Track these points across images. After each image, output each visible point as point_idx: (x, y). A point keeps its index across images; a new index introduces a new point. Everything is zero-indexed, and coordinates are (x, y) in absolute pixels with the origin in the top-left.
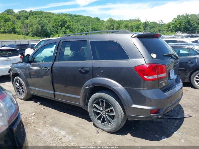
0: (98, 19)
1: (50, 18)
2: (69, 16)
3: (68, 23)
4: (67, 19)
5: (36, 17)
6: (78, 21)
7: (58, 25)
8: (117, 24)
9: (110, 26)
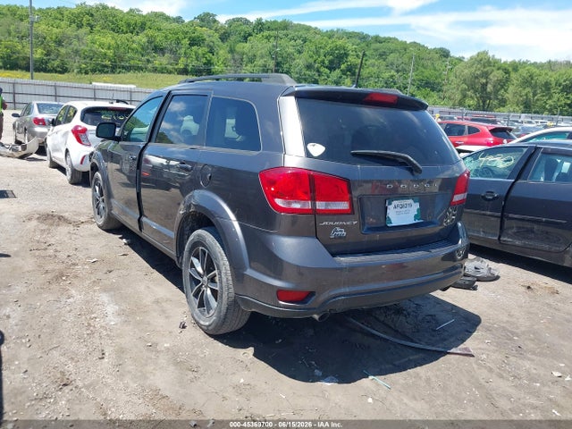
0: (445, 54)
1: (305, 41)
2: (361, 39)
3: (352, 59)
4: (350, 46)
5: (268, 38)
6: (382, 55)
7: (323, 62)
8: (501, 71)
9: (476, 78)
